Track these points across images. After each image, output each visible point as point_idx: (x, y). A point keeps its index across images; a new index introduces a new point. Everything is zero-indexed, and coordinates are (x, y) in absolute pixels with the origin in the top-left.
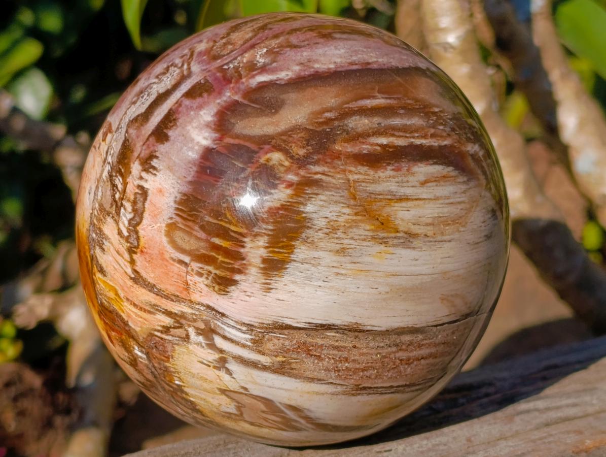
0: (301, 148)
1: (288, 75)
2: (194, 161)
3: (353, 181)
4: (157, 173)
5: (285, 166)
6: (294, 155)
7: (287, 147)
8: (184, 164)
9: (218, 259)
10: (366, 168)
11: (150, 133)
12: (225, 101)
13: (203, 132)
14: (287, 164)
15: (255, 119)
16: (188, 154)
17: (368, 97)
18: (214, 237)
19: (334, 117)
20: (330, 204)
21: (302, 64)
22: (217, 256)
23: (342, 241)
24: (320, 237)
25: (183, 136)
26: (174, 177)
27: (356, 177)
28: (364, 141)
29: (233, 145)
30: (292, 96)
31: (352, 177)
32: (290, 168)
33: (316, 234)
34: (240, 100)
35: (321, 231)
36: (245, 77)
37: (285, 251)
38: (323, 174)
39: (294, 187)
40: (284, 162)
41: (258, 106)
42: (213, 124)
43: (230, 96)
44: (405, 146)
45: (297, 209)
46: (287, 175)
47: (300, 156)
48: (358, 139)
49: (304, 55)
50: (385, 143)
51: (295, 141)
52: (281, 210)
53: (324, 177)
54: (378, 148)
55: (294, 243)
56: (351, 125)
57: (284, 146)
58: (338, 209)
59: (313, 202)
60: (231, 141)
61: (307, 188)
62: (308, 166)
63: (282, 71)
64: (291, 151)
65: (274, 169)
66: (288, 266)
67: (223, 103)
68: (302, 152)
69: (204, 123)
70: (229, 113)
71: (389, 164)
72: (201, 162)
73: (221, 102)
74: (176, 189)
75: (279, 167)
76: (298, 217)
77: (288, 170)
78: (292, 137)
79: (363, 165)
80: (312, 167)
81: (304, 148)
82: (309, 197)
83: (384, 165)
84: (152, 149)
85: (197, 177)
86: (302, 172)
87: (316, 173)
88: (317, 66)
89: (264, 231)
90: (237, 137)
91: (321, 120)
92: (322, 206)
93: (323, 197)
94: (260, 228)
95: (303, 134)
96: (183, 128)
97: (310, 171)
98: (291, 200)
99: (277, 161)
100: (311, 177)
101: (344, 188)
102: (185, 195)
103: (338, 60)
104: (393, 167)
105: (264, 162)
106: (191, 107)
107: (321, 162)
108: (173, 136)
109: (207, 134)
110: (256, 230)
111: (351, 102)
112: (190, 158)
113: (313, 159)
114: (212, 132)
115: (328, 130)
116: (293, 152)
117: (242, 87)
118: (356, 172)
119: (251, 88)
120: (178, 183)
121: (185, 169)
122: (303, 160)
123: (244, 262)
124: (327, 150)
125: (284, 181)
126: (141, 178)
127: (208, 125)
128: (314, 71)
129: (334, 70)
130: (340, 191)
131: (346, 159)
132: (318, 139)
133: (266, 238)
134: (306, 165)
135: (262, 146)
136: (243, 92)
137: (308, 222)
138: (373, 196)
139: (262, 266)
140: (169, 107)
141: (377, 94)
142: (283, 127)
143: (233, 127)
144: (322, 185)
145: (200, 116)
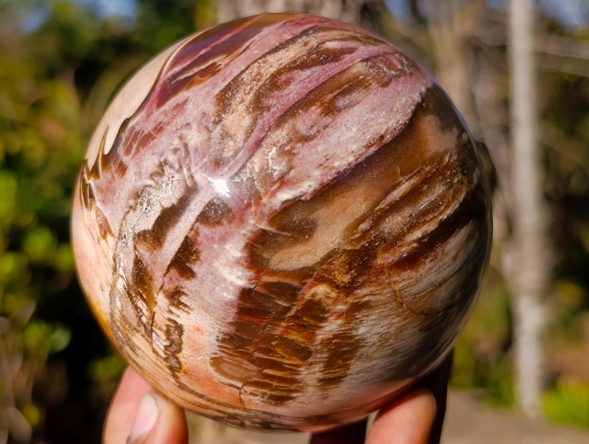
0: (344, 274)
1: (310, 186)
2: (231, 302)
3: (399, 290)
4: (190, 311)
5: (332, 298)
6: (339, 284)
7: (330, 277)
8: (220, 305)
9: (273, 384)
10: (408, 273)
11: (168, 263)
12: (251, 232)
13: (235, 270)
14: (334, 295)
15: (289, 250)
16: (223, 296)
17: (394, 188)
18: (266, 368)
19: (369, 228)
20: (381, 320)
21: (321, 165)
22: (271, 383)
23: (394, 346)
24: (374, 350)
25: (212, 274)
26: (212, 318)
27: (401, 285)
28: (401, 243)
29: (272, 283)
30: (322, 213)
31: (397, 287)
32: (337, 299)
33: (370, 349)
34: (268, 228)
35: (374, 346)
36: (265, 194)
37: (341, 370)
38: (371, 294)
39: (345, 315)
40: (330, 294)
41: (289, 235)
42: (244, 261)
43: (254, 225)
44: (437, 228)
45: (350, 335)
46: (336, 307)
47: (345, 284)
48: (396, 244)
49: (319, 151)
50: (420, 236)
51: (337, 268)
52: (334, 340)
53: (372, 298)
54: (415, 245)
55: (349, 362)
56: (386, 231)
57: (327, 276)
58: (389, 322)
59: (365, 324)
60: (270, 279)
61: (357, 314)
62: (355, 292)
63: (303, 181)
64: (335, 280)
65: (322, 303)
66: (344, 379)
67: (249, 235)
68: (346, 279)
69: (233, 260)
70: (258, 246)
71: (426, 258)
72: (239, 304)
73: (246, 233)
74: (217, 330)
75: (326, 300)
76: (352, 341)
77: (336, 301)
78: (332, 264)
79: (405, 270)
80: (359, 291)
81: (347, 273)
82: (360, 321)
83: (423, 260)
84: (177, 283)
85: (238, 318)
86: (351, 300)
87: (365, 296)
88: (336, 164)
89: (318, 360)
90: (275, 273)
91: (358, 236)
92: (374, 324)
93: (373, 317)
94: (315, 358)
95: (343, 258)
96: (210, 264)
97: (358, 296)
98: (343, 329)
99: (323, 294)
100: (360, 301)
101: (391, 301)
102: (227, 334)
103: (354, 147)
104: (431, 258)
105: (310, 298)
106: (213, 238)
107: (367, 284)
108: (200, 272)
109: (240, 273)
110: (310, 360)
111: (381, 202)
112: (226, 300)
113: (359, 282)
114: (245, 270)
115: (367, 245)
116: (338, 281)
117: (266, 211)
118: (400, 280)
119: (276, 210)
120: (217, 323)
121: (222, 310)
122: (349, 286)
123: (301, 384)
124: (370, 269)
125: (334, 313)
126: (170, 312)
127: (238, 262)
128: (335, 173)
129: (354, 163)
130: (389, 305)
131: (389, 271)
132: (359, 259)
133: (322, 365)
134: (353, 291)
135: (304, 281)
136: (268, 217)
137: (362, 342)
138: (417, 296)
139: (319, 384)
140: (184, 235)
141: (401, 179)
142: (321, 253)
143: (268, 262)
144: (371, 306)
145: (226, 250)
